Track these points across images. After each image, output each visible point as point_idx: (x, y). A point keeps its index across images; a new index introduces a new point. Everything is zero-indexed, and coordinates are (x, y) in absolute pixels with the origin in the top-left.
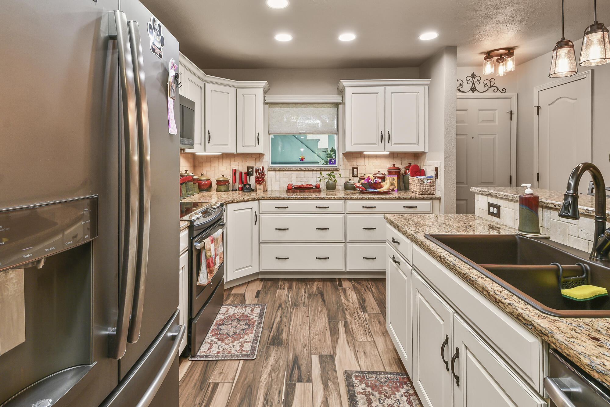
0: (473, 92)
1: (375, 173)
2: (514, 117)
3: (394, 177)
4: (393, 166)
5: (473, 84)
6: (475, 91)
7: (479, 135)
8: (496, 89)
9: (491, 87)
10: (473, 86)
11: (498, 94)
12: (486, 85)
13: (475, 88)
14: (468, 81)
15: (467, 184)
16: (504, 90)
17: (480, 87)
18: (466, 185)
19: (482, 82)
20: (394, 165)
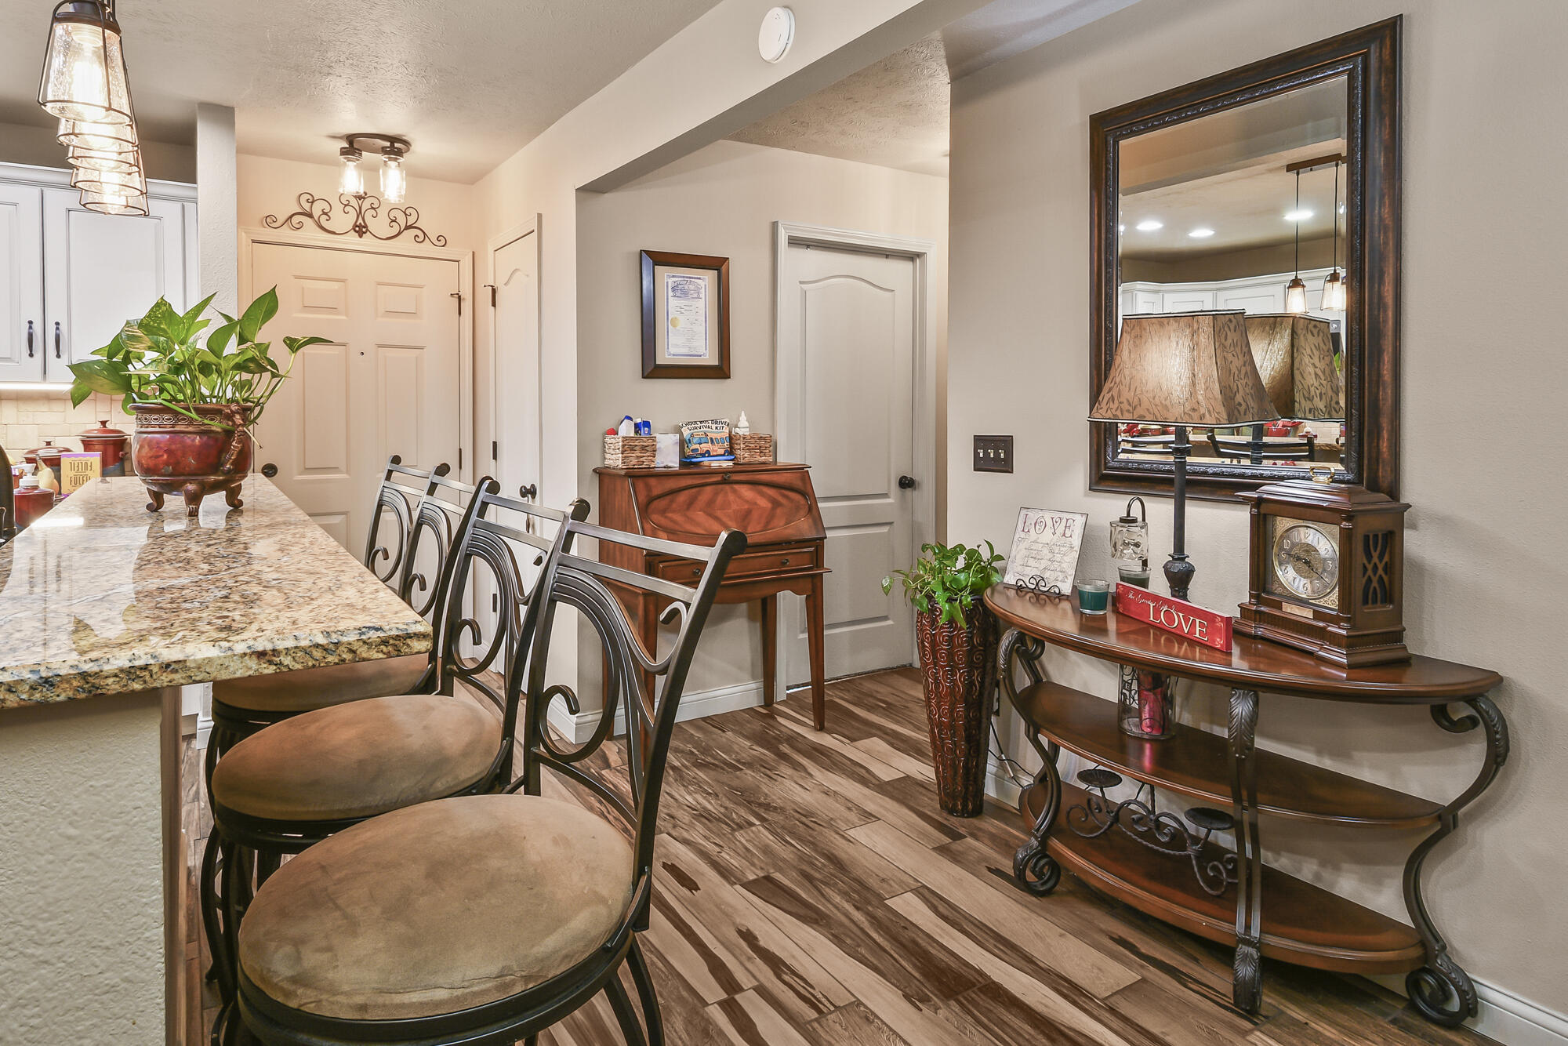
0: (361, 236)
1: (32, 448)
2: (467, 306)
3: (88, 458)
4: (99, 426)
5: (359, 214)
6: (365, 233)
7: (380, 346)
8: (421, 235)
9: (407, 228)
10: (360, 221)
11: (426, 249)
12: (394, 221)
13: (366, 227)
14: (346, 205)
15: (348, 472)
16: (442, 241)
17: (378, 225)
18: (344, 476)
19: (383, 212)
20: (104, 423)
